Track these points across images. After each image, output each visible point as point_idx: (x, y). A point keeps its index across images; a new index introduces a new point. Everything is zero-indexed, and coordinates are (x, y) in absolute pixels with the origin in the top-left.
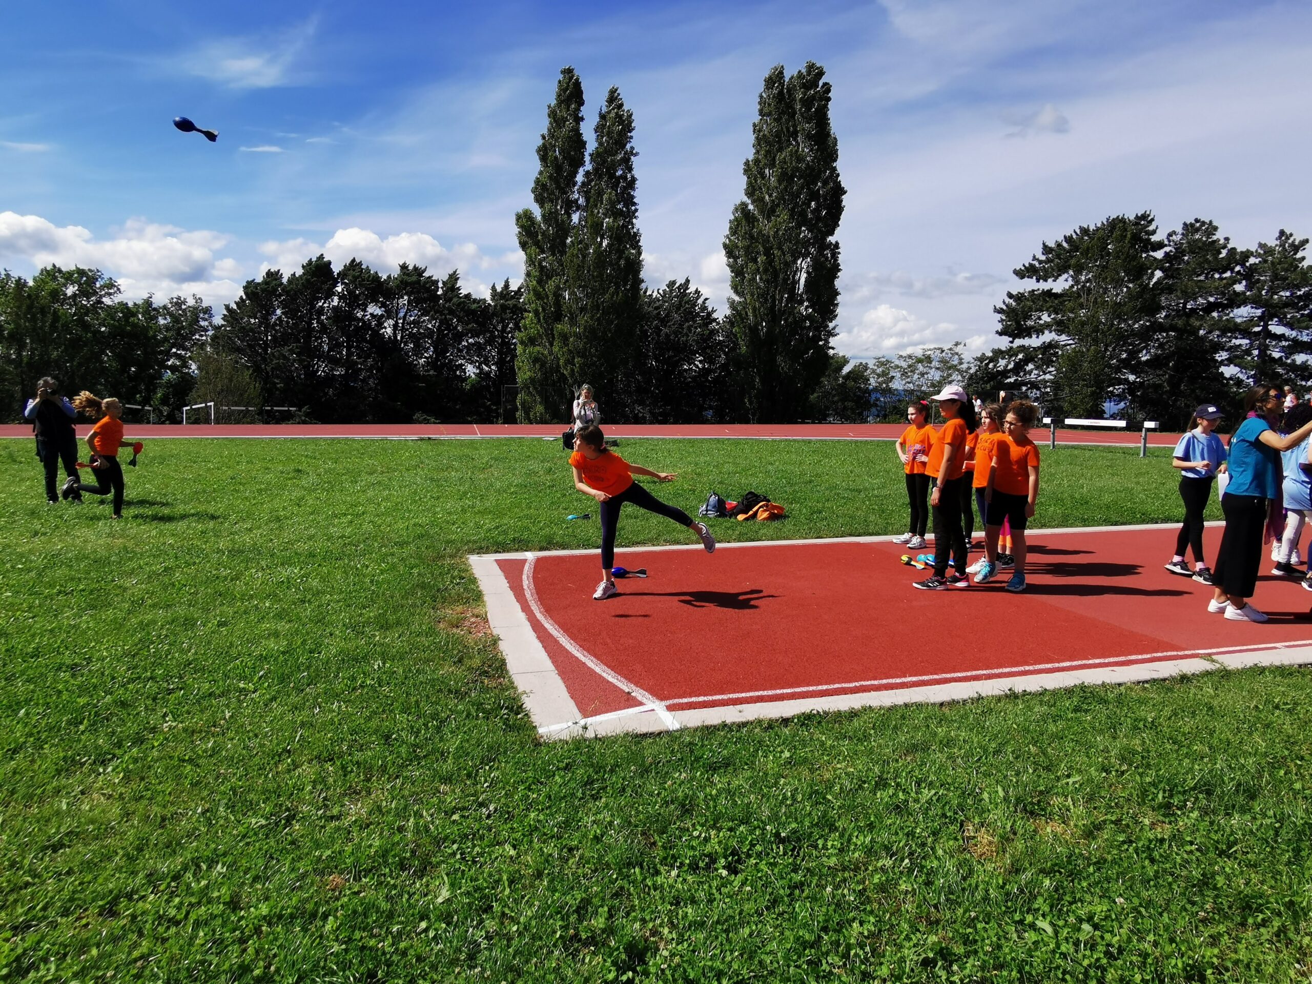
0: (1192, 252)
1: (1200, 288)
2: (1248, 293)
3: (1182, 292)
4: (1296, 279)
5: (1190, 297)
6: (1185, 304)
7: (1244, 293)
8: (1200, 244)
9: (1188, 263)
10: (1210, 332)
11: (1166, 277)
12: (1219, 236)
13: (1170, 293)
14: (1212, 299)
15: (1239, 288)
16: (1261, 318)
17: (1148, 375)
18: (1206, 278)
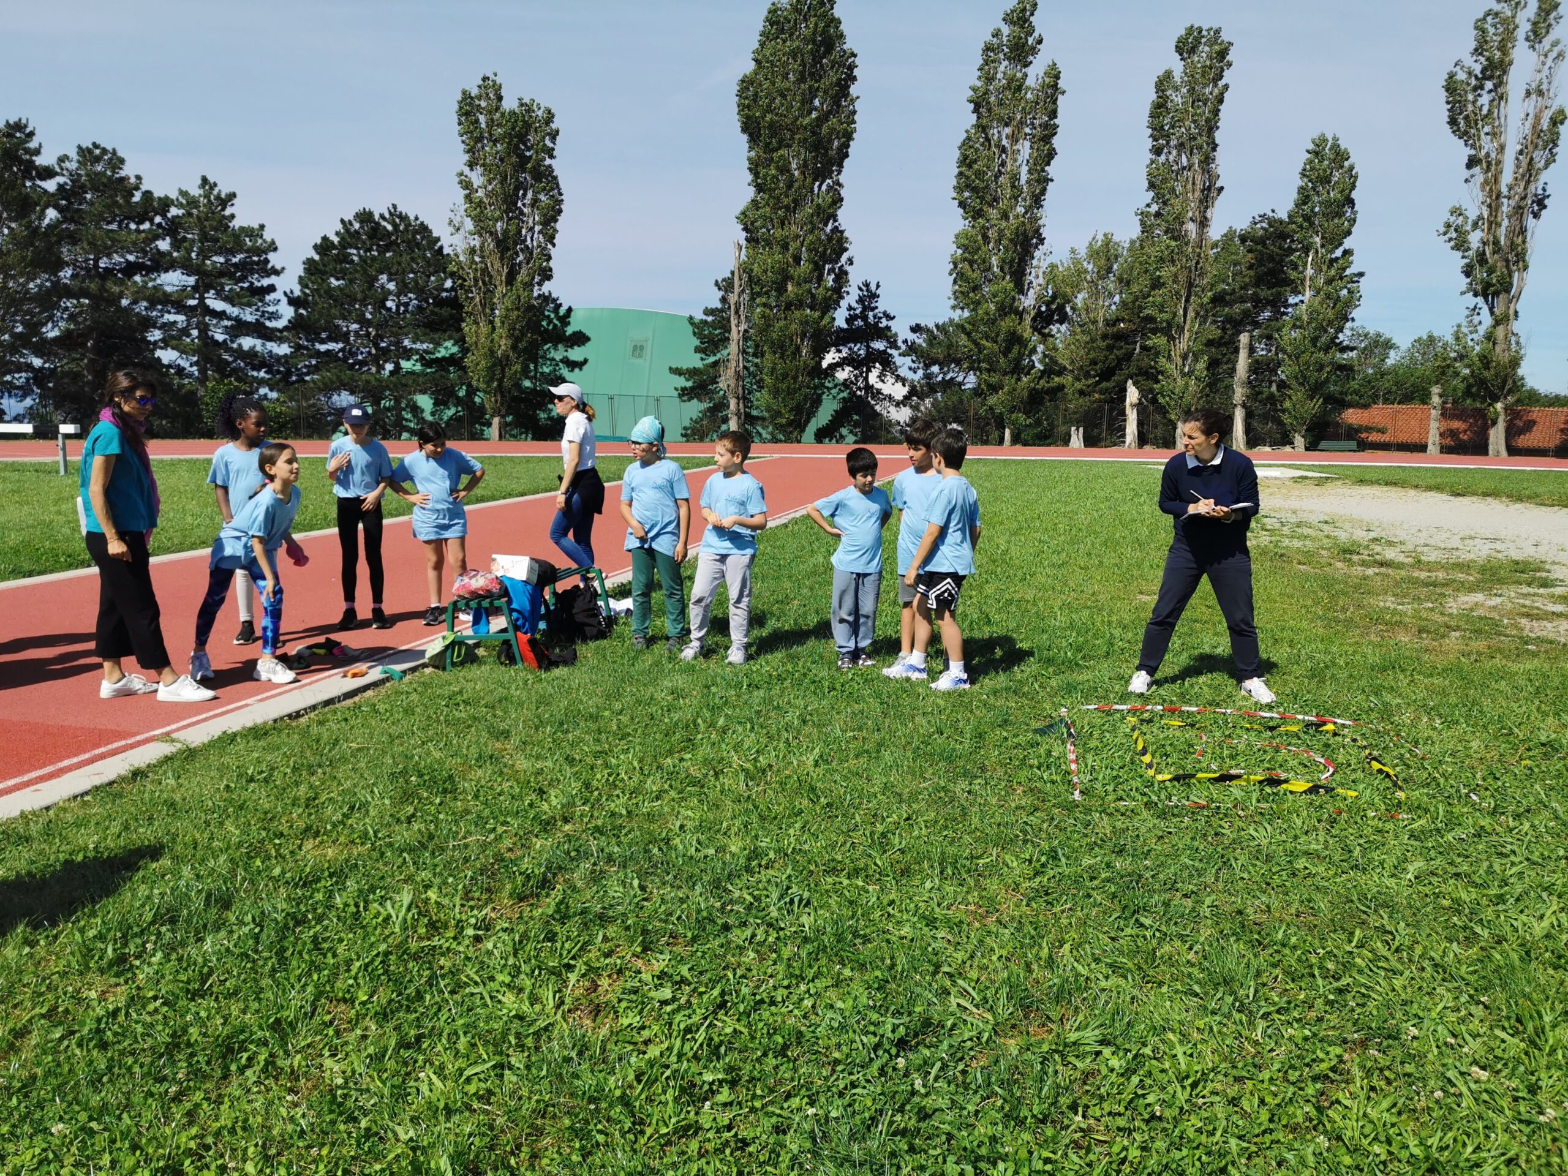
0: (95, 189)
1: (113, 240)
2: (175, 254)
3: (89, 243)
4: (228, 242)
5: (100, 252)
6: (96, 261)
7: (170, 253)
8: (105, 180)
9: (91, 203)
10: (135, 302)
11: (65, 220)
12: (128, 171)
13: (74, 244)
14: (131, 258)
15: (164, 245)
16: (195, 288)
17: (60, 360)
18: (120, 226)
